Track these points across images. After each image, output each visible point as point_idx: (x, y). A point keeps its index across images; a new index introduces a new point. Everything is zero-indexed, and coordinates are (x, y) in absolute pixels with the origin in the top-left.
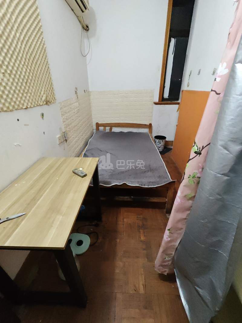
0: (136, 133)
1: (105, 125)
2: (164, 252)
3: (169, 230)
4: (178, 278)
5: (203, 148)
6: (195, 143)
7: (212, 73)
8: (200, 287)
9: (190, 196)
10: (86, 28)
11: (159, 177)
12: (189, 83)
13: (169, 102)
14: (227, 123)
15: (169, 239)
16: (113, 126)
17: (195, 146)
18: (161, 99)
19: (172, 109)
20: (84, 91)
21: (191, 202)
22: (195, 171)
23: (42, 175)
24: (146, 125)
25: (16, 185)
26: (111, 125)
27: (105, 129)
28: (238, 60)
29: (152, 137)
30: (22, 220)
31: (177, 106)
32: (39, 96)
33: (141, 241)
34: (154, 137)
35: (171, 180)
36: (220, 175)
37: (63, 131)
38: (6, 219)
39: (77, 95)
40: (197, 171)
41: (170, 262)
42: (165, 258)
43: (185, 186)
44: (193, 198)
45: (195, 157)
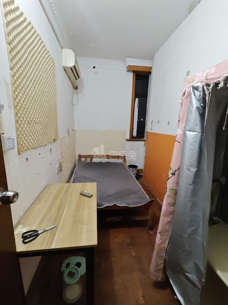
0: (113, 163)
1: (86, 157)
2: (158, 254)
3: (160, 233)
5: (176, 171)
6: (170, 168)
7: (167, 123)
8: (189, 272)
9: (172, 203)
10: (76, 88)
11: (140, 198)
12: (151, 128)
13: (138, 139)
14: (187, 158)
15: (161, 241)
16: (93, 158)
17: (171, 170)
18: (131, 137)
19: (140, 144)
20: (72, 130)
21: (172, 207)
23: (56, 198)
24: (121, 156)
25: (37, 206)
27: (86, 160)
28: (186, 130)
30: (56, 230)
31: (143, 142)
32: (51, 136)
33: (133, 256)
34: (128, 166)
35: (149, 200)
36: (188, 185)
37: (60, 162)
38: (43, 231)
39: (68, 134)
40: (174, 186)
41: (163, 265)
42: (159, 261)
43: (167, 196)
44: (174, 204)
45: (172, 176)
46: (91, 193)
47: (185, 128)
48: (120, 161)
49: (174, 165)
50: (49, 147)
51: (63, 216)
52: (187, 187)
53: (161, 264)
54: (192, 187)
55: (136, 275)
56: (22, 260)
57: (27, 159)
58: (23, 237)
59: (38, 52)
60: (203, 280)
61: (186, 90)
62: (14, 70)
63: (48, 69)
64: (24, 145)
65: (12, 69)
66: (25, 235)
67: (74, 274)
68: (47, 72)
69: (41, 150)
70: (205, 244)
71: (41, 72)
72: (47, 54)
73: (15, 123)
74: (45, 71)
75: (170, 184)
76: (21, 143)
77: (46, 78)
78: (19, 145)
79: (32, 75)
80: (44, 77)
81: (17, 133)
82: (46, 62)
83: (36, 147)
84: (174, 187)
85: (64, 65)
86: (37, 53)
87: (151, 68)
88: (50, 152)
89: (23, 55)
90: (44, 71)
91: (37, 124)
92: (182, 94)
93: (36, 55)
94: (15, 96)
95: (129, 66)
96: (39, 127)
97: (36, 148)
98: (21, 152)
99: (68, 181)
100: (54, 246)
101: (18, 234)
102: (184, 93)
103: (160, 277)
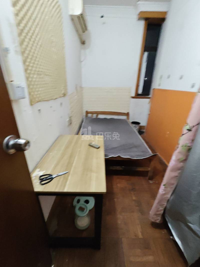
0: (117, 119)
1: (92, 113)
2: (159, 203)
3: (164, 185)
4: (169, 223)
5: (193, 127)
6: (187, 123)
9: (182, 159)
10: (83, 43)
11: (143, 152)
12: (160, 84)
13: (143, 97)
15: (164, 192)
17: (188, 125)
18: (137, 94)
19: (145, 102)
20: (80, 87)
21: (182, 163)
23: (67, 147)
24: (124, 113)
25: (51, 154)
26: (98, 113)
27: (92, 116)
30: (68, 176)
33: (134, 200)
34: (131, 122)
35: (152, 154)
37: (70, 116)
38: (57, 176)
40: (188, 142)
41: (162, 212)
42: (159, 208)
43: (179, 152)
44: (185, 160)
45: (187, 133)
46: (99, 145)
48: (124, 117)
49: (191, 121)
50: (59, 101)
51: (74, 164)
53: (161, 210)
55: (136, 215)
57: (39, 110)
58: (40, 179)
64: (35, 96)
66: (42, 178)
67: (84, 209)
69: (51, 103)
74: (52, 17)
75: (183, 140)
83: (47, 99)
84: (188, 144)
85: (71, 13)
87: (165, 13)
88: (61, 106)
94: (21, 41)
95: (141, 12)
97: (47, 101)
98: (34, 103)
99: (78, 133)
100: (66, 190)
101: (35, 176)
103: (158, 220)
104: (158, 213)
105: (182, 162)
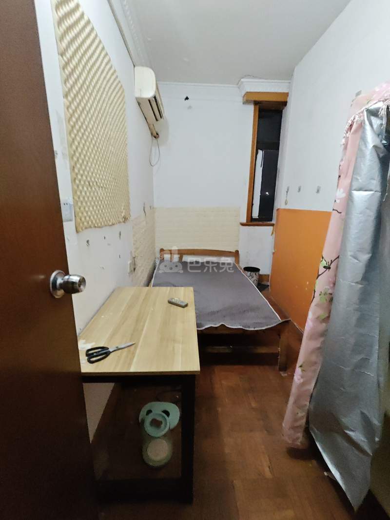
1: (172, 252)
2: (295, 402)
3: (301, 366)
4: (318, 441)
5: (332, 262)
6: (323, 258)
7: (316, 190)
8: (352, 429)
9: (324, 317)
10: (156, 136)
11: (266, 318)
12: (286, 200)
13: (261, 223)
14: (353, 236)
15: (302, 381)
16: (185, 254)
17: (324, 260)
18: (250, 219)
19: (265, 232)
20: (150, 206)
21: (324, 324)
22: (327, 287)
23: (130, 307)
24: (230, 252)
25: (103, 317)
26: (182, 253)
27: (172, 258)
28: (354, 188)
29: (241, 269)
31: (272, 227)
32: (120, 212)
33: (253, 408)
34: (243, 268)
35: (281, 321)
36: (354, 284)
37: (134, 256)
38: (116, 349)
39: (145, 212)
40: (328, 287)
41: (304, 420)
42: (298, 413)
43: (316, 305)
44: (327, 319)
45: (325, 271)
46: (186, 302)
47: (351, 185)
49: (328, 253)
50: (117, 228)
51: (144, 332)
52: (352, 286)
53: (302, 418)
54: (360, 286)
55: (258, 437)
56: (87, 386)
57: (88, 242)
58: (87, 355)
59: (100, 70)
60: (377, 439)
61: (354, 119)
62: (70, 99)
63: (115, 100)
64: (83, 219)
65: (66, 96)
66: (90, 352)
67: (161, 423)
68: (113, 105)
69: (106, 231)
70: (382, 379)
71: (104, 105)
72: (113, 74)
73: (72, 182)
74: (111, 104)
75: (321, 285)
76: (80, 214)
77: (112, 114)
78: (77, 218)
79: (93, 109)
80: (109, 114)
81: (73, 198)
82: (113, 88)
83: (99, 225)
84: (329, 289)
85: (137, 95)
86: (99, 73)
87: (287, 94)
88: (119, 238)
89: (81, 74)
90: (110, 102)
91: (101, 189)
92: (347, 127)
93: (98, 75)
94: (71, 140)
95: (248, 93)
96: (104, 194)
97: (99, 227)
98: (81, 230)
100: (133, 369)
102: (351, 126)
103: (299, 439)
104: (298, 424)
105: (324, 322)
